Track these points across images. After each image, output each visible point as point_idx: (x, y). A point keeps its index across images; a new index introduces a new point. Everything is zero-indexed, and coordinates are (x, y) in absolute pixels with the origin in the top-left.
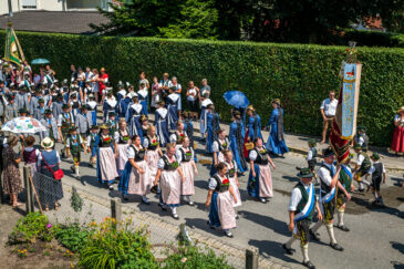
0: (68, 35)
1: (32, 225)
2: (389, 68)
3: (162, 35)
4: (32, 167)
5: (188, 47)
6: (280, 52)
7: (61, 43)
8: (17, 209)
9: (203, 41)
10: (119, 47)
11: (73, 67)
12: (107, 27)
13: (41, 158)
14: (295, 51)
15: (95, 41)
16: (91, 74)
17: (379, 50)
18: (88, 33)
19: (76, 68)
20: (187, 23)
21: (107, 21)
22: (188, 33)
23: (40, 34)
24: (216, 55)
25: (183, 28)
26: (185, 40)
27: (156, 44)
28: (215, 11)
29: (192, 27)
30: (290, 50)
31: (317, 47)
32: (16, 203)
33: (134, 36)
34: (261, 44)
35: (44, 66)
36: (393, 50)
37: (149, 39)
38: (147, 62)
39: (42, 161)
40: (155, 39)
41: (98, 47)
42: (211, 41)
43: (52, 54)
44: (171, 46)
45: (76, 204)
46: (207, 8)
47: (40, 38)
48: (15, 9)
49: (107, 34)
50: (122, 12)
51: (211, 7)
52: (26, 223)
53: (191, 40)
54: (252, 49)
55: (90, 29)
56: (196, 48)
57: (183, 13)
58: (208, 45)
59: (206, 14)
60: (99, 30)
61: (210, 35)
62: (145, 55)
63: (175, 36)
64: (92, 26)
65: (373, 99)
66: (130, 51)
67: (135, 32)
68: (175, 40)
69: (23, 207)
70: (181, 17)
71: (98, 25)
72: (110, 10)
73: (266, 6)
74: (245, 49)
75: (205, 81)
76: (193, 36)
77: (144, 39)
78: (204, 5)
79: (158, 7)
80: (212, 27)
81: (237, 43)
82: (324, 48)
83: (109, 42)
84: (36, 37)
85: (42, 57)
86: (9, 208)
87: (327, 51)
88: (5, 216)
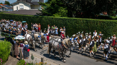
0: (31, 16)
1: (21, 63)
2: (111, 25)
3: (54, 16)
4: (22, 48)
5: (60, 19)
6: (83, 20)
7: (29, 17)
8: (18, 59)
9: (64, 17)
10: (43, 19)
11: (32, 23)
12: (40, 14)
13: (24, 46)
14: (87, 20)
15: (37, 17)
16: (36, 25)
17: (108, 20)
18: (36, 15)
19: (33, 24)
20: (60, 13)
21: (40, 12)
22: (60, 16)
23: (24, 15)
24: (67, 21)
25: (59, 14)
26: (59, 17)
27: (52, 18)
28: (67, 10)
29: (61, 14)
30: (86, 20)
31: (92, 19)
32: (18, 57)
33: (47, 16)
34: (78, 19)
35: (25, 23)
36: (111, 21)
37: (51, 17)
38: (50, 22)
39: (25, 47)
40: (52, 17)
41: (38, 19)
42: (66, 18)
43: (27, 20)
44: (56, 19)
45: (32, 58)
46: (65, 10)
47: (24, 16)
48: (18, 9)
49: (40, 15)
50: (44, 10)
51: (66, 9)
52: (20, 62)
53: (61, 17)
54: (76, 20)
55: (36, 14)
56: (62, 19)
57: (59, 11)
58: (65, 19)
59: (65, 11)
60: (38, 14)
61: (66, 16)
62: (50, 21)
63: (57, 16)
64: (37, 13)
65: (107, 33)
66: (46, 20)
67: (47, 15)
68: (57, 17)
69: (19, 58)
70: (58, 11)
71: (38, 13)
72: (41, 10)
73: (79, 9)
74: (74, 20)
75: (64, 27)
76: (61, 16)
77: (49, 17)
78: (64, 9)
79: (53, 9)
80: (66, 14)
81: (72, 18)
82: (94, 20)
83: (41, 18)
84: (23, 16)
85: (24, 21)
86: (16, 58)
87: (95, 20)
88: (15, 60)
